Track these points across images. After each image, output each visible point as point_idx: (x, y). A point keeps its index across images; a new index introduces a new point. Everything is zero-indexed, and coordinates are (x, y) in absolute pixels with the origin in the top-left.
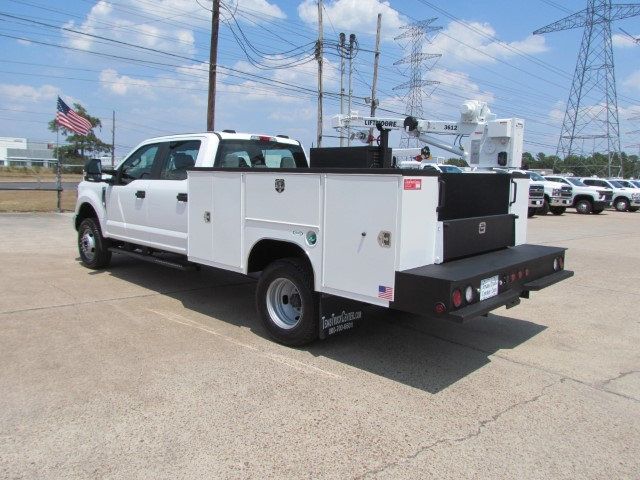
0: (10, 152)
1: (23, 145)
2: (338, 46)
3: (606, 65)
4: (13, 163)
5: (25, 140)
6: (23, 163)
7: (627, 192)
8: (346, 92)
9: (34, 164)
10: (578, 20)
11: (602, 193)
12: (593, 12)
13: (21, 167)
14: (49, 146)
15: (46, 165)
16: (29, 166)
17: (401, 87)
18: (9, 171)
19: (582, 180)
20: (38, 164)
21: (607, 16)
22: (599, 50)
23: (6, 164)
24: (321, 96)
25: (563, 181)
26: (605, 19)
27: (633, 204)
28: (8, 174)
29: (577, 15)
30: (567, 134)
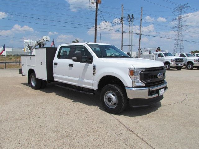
1: (11, 50)
17: (175, 28)
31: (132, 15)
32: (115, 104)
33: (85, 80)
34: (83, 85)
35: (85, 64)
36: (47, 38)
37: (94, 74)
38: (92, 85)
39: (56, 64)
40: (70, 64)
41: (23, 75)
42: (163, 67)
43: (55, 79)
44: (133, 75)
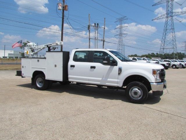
0: (9, 54)
1: (12, 52)
2: (94, 26)
3: (172, 28)
4: (10, 57)
5: (13, 51)
6: (12, 57)
7: (176, 63)
8: (96, 38)
9: (15, 57)
10: (164, 17)
11: (167, 64)
12: (168, 14)
13: (12, 58)
14: (20, 53)
15: (19, 58)
16: (14, 58)
17: (117, 35)
18: (9, 60)
19: (163, 60)
20: (17, 58)
21: (172, 15)
22: (170, 24)
23: (8, 58)
24: (90, 39)
25: (157, 61)
26: (171, 16)
27: (177, 67)
28: (8, 60)
29: (164, 15)
30: (162, 48)
31: (98, 24)
32: (140, 96)
33: (109, 80)
34: (107, 84)
35: (109, 66)
36: (61, 43)
37: (119, 74)
38: (117, 83)
39: (73, 66)
40: (91, 66)
41: (22, 77)
42: (163, 69)
43: (70, 80)
44: (155, 74)
